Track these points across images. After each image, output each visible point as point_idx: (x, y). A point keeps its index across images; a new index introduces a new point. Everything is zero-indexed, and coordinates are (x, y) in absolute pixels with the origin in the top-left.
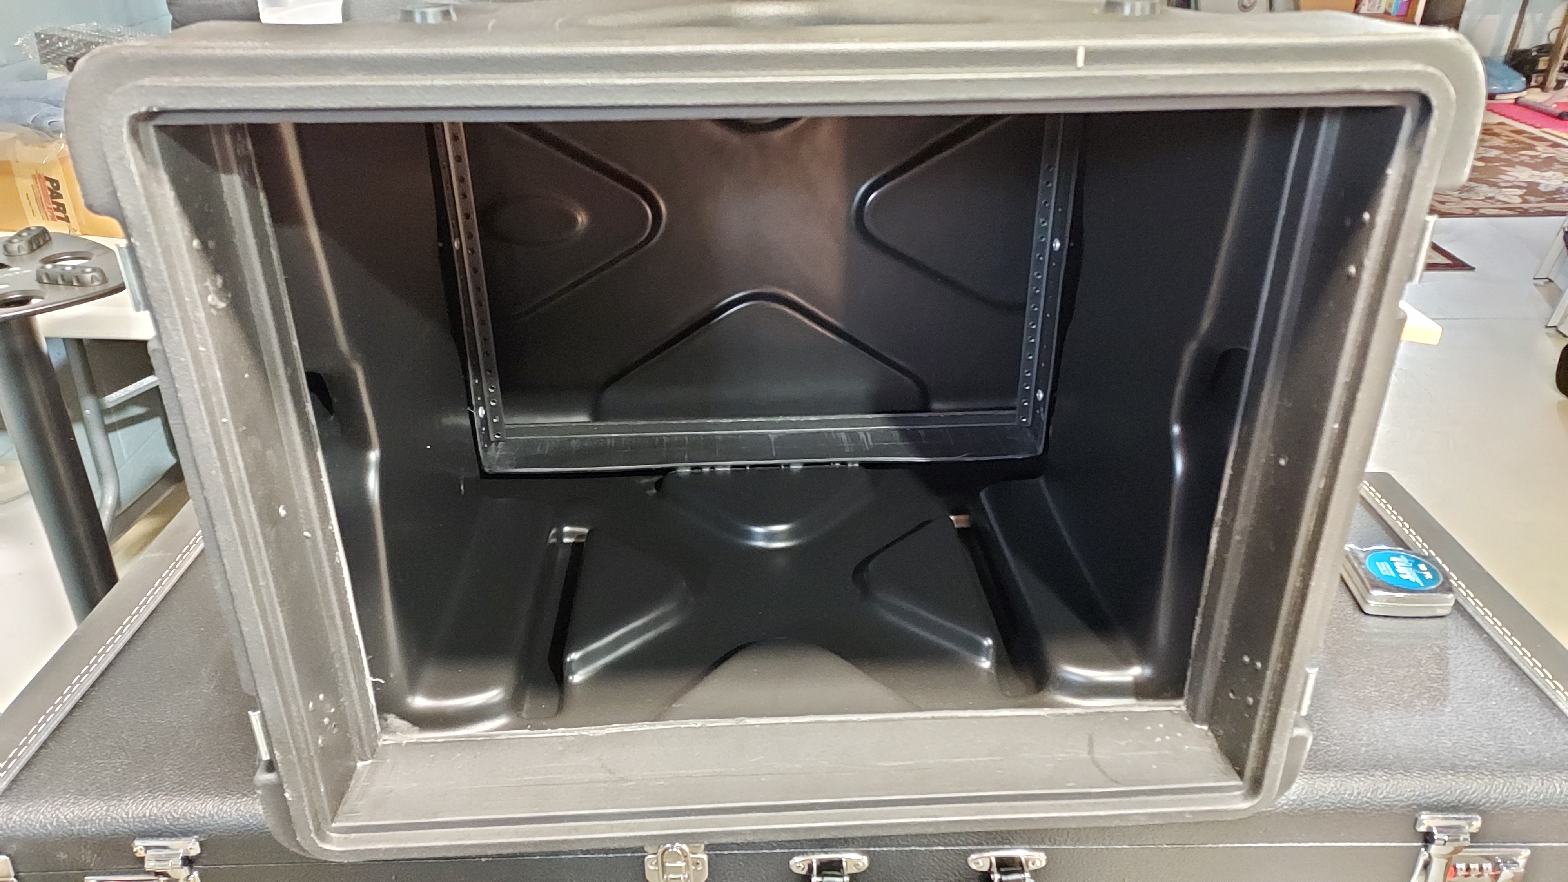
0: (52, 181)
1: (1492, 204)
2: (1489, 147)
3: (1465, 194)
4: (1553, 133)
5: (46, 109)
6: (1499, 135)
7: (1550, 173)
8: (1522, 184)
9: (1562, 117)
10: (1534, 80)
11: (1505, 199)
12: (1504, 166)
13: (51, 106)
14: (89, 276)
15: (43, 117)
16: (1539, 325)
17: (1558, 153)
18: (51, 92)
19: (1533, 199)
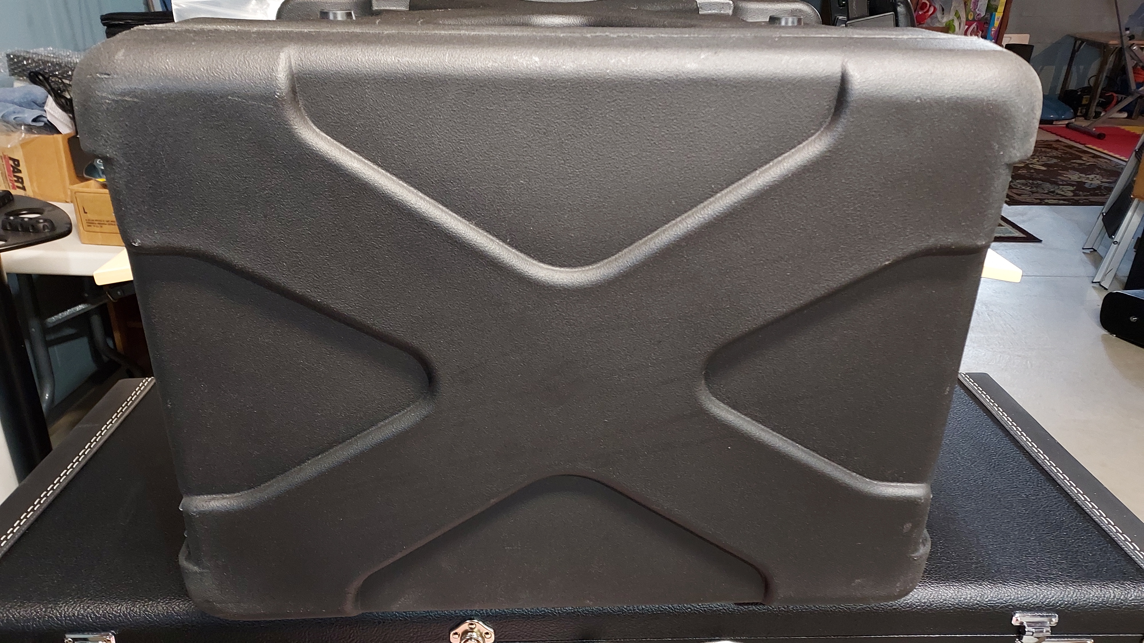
0: (14, 160)
1: (1053, 196)
2: (1051, 157)
3: (1035, 189)
4: (1094, 148)
5: (12, 108)
6: (1057, 149)
7: (1092, 176)
8: (1075, 183)
9: (1100, 137)
10: (1079, 111)
11: (1062, 193)
12: (1061, 170)
13: (16, 106)
14: (41, 225)
15: (10, 114)
16: (1088, 281)
17: (1098, 162)
18: (17, 96)
19: (1081, 193)
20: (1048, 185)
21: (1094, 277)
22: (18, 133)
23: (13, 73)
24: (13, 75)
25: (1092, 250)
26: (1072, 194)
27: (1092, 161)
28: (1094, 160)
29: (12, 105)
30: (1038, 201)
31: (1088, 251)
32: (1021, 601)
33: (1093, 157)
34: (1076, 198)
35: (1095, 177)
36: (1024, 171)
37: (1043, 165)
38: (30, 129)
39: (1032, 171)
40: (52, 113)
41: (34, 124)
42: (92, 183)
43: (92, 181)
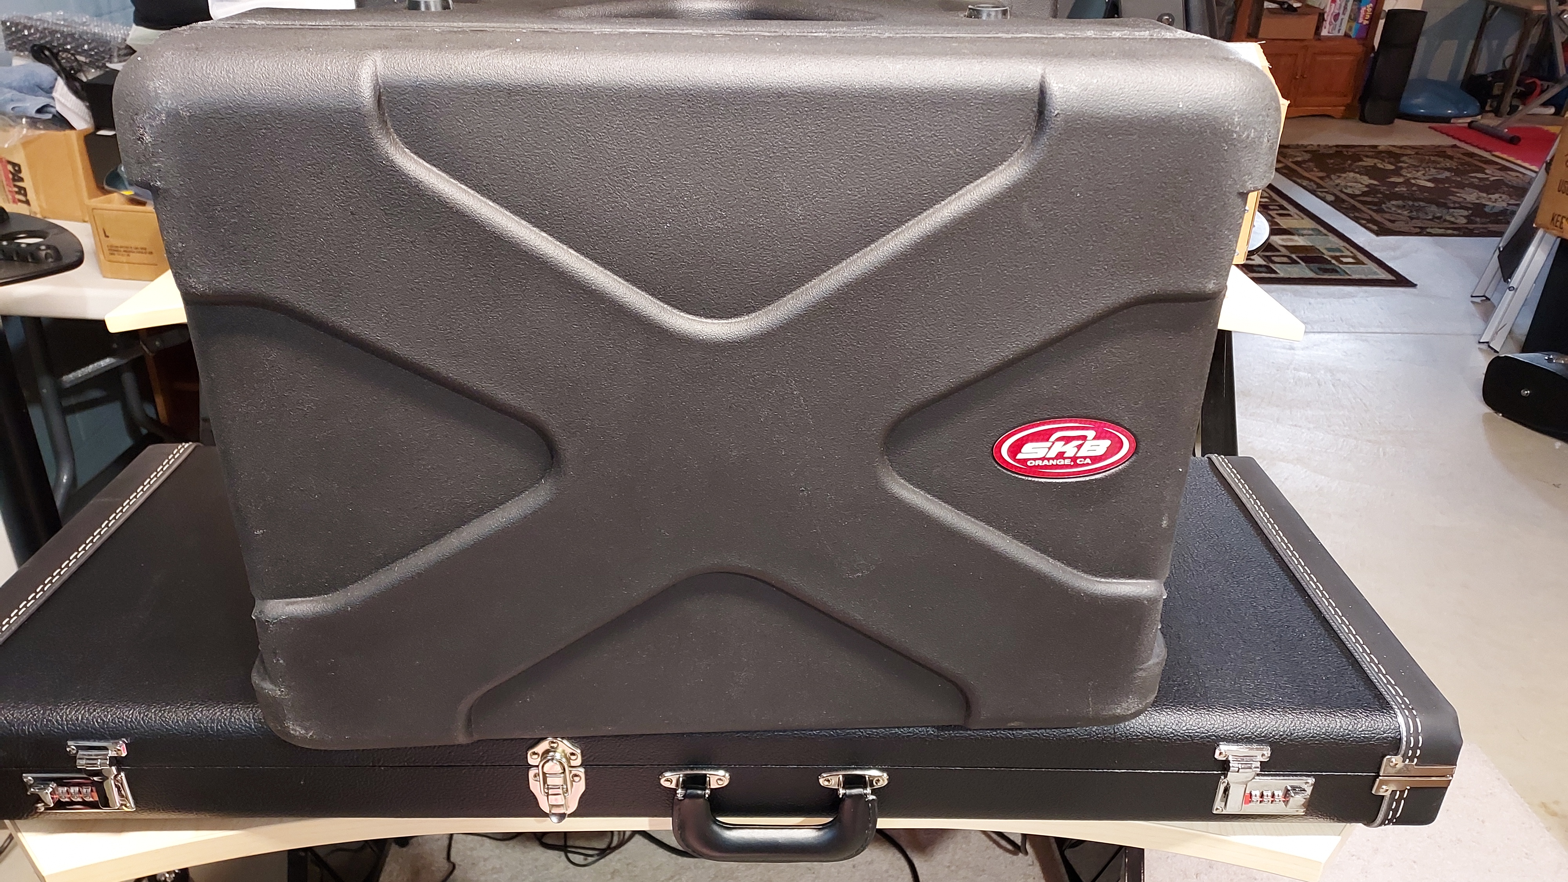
0: (14, 165)
1: (1439, 223)
2: (1441, 169)
3: (1414, 213)
4: (1502, 157)
5: (9, 94)
6: (1451, 158)
7: (1497, 196)
8: (1469, 205)
9: (1512, 141)
10: (1488, 104)
11: (1453, 219)
12: (1454, 187)
13: (14, 92)
14: (43, 253)
15: (6, 102)
16: (1473, 341)
17: (1506, 176)
18: (16, 78)
19: (1478, 219)
20: (1434, 208)
21: (1481, 336)
22: (17, 129)
23: (10, 47)
24: (10, 49)
25: (1484, 298)
26: (1464, 221)
27: (1498, 175)
28: (1502, 173)
29: (9, 90)
30: (1418, 230)
31: (1478, 300)
32: (1227, 730)
33: (1499, 169)
34: (1470, 226)
35: (1500, 197)
36: (1402, 189)
37: (1429, 181)
38: (33, 122)
39: (1414, 188)
40: (63, 101)
41: (38, 116)
42: (115, 196)
43: (115, 194)
